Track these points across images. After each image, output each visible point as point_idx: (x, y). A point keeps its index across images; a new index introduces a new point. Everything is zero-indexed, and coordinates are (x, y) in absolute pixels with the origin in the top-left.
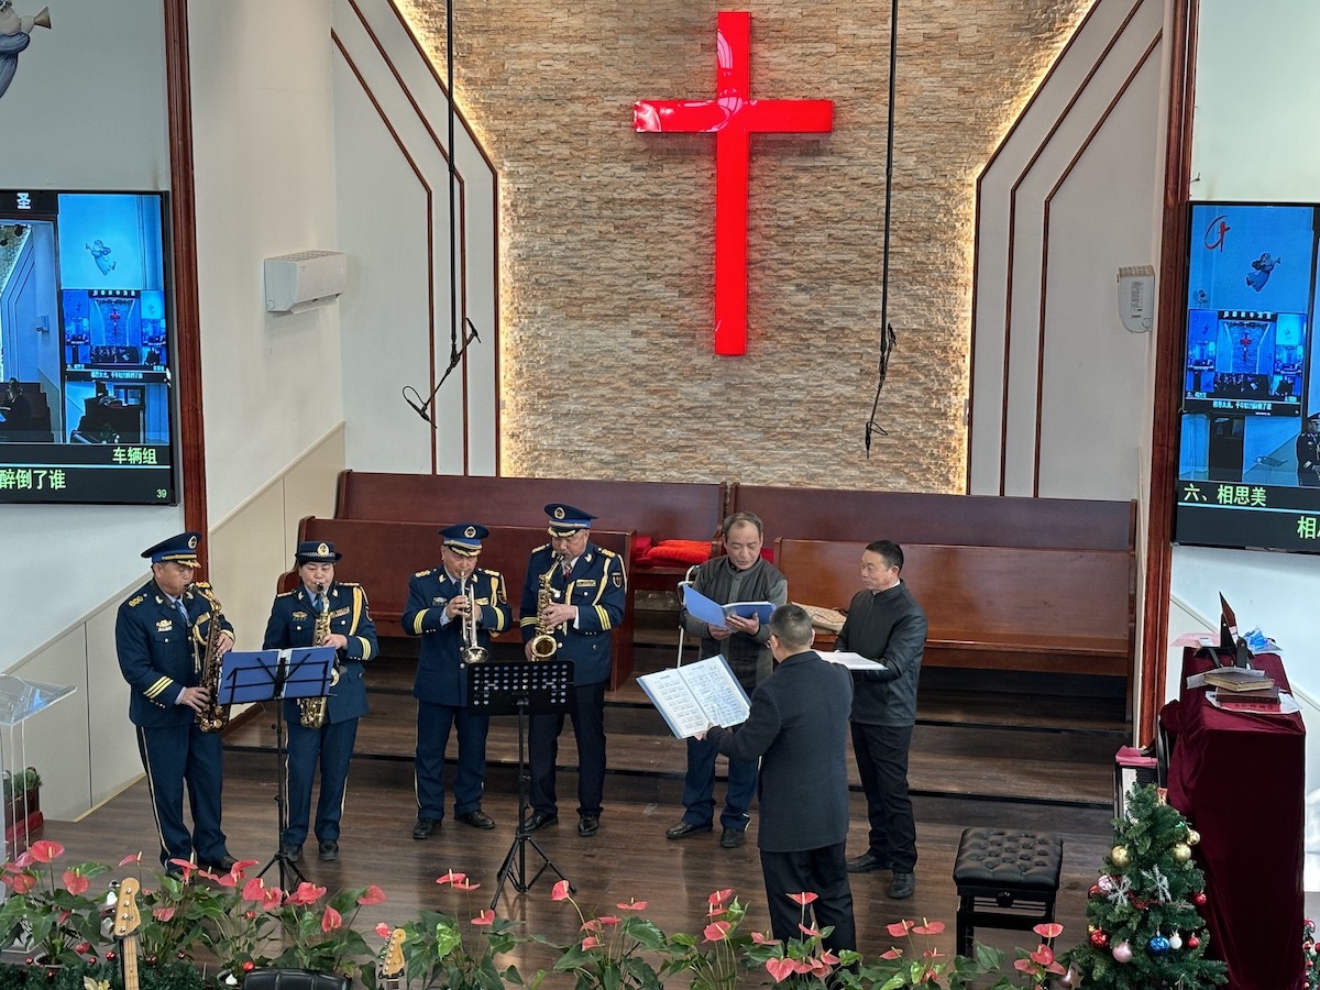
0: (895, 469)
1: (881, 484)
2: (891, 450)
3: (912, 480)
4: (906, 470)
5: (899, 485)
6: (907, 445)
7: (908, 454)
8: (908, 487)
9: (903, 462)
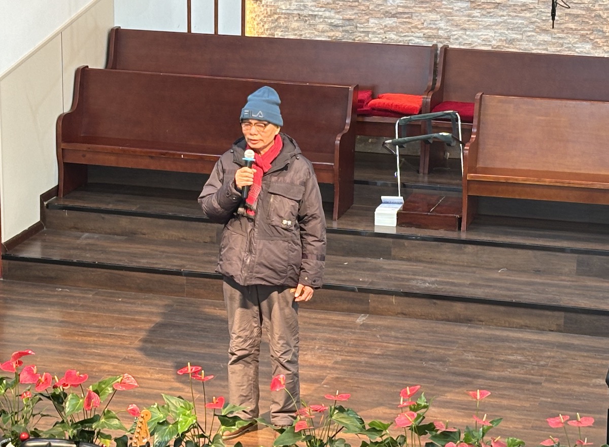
0: (582, 35)
1: (569, 49)
2: (579, 19)
3: (596, 46)
4: (592, 37)
5: (584, 49)
6: (593, 15)
7: (593, 24)
8: (592, 51)
9: (589, 30)
